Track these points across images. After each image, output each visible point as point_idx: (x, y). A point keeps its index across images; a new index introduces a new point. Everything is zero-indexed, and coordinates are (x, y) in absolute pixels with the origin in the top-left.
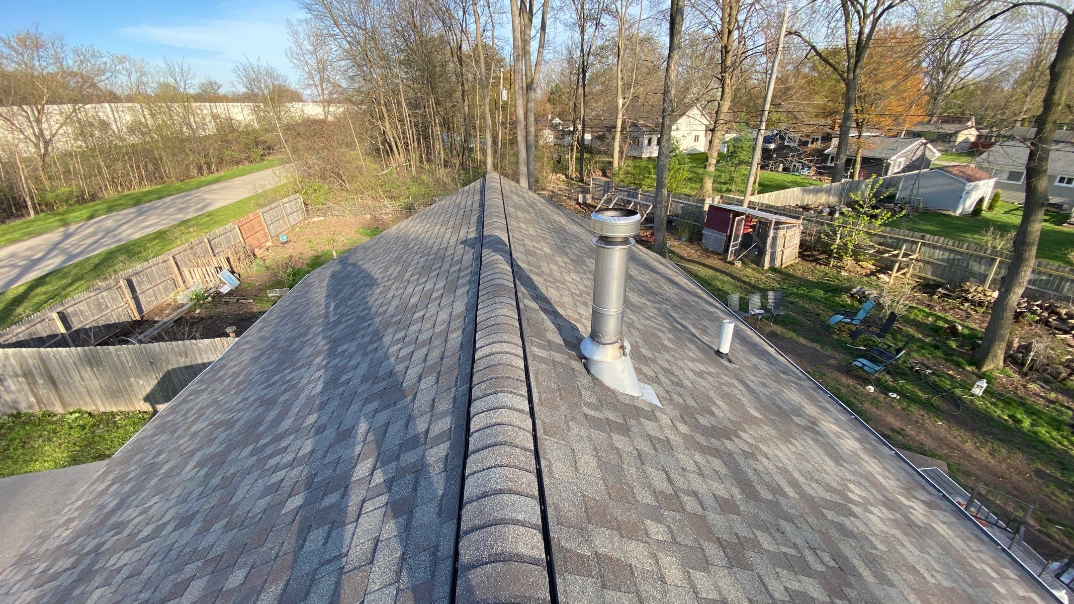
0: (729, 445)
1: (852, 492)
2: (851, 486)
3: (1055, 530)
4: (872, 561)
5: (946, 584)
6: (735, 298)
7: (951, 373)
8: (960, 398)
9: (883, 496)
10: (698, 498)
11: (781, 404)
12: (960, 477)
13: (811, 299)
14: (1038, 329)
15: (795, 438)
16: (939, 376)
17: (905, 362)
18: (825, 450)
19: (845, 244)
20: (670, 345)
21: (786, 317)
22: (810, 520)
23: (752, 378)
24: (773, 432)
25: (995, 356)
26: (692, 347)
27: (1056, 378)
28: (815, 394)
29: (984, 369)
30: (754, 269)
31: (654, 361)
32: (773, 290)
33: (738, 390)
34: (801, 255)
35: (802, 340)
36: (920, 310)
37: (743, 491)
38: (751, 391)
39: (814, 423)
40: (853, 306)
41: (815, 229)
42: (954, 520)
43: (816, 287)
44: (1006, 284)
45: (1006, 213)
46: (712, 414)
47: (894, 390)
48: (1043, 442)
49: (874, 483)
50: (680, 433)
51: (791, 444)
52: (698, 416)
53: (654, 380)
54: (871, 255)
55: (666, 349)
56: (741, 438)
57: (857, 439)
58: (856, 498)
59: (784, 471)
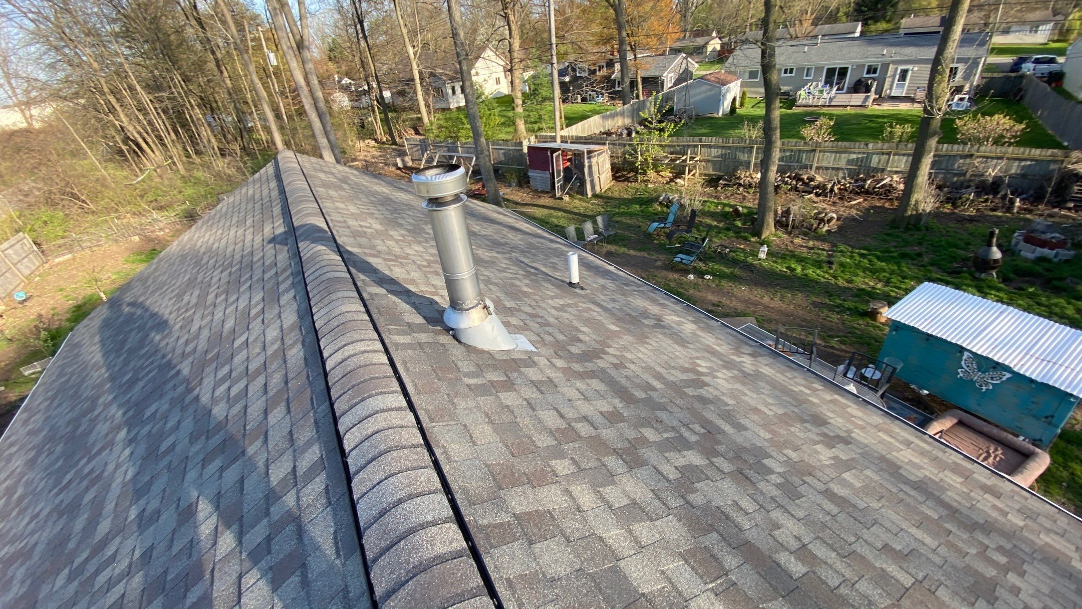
0: (601, 363)
1: (700, 366)
2: (699, 362)
3: (834, 342)
4: (728, 416)
5: (780, 411)
6: (571, 230)
7: (742, 246)
8: (752, 265)
9: (723, 361)
10: (588, 421)
11: (631, 313)
12: (766, 325)
13: (631, 215)
14: (792, 195)
15: (648, 338)
16: (734, 252)
17: (710, 248)
18: (672, 338)
19: (646, 160)
20: (529, 290)
21: (616, 235)
22: (678, 402)
23: (603, 298)
24: (631, 339)
25: (768, 225)
26: (548, 286)
27: (810, 230)
28: (654, 295)
29: (763, 237)
30: (580, 200)
31: (519, 310)
32: (600, 214)
33: (596, 313)
34: (615, 178)
35: (632, 252)
36: (711, 202)
37: (622, 399)
38: (606, 309)
39: (659, 320)
40: (663, 212)
41: (620, 152)
42: (772, 360)
43: (632, 203)
44: (764, 166)
45: (753, 107)
46: (580, 341)
47: (708, 273)
48: (812, 280)
49: (714, 353)
50: (559, 369)
51: (648, 343)
52: (569, 348)
53: (522, 329)
54: (667, 164)
55: (526, 294)
56: (608, 354)
57: (692, 322)
58: (704, 370)
59: (648, 369)
